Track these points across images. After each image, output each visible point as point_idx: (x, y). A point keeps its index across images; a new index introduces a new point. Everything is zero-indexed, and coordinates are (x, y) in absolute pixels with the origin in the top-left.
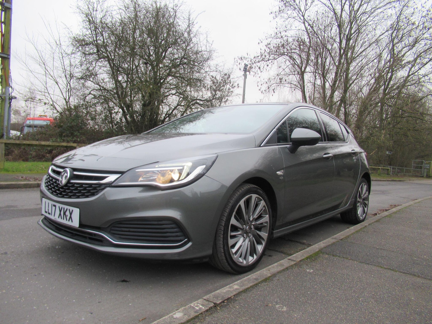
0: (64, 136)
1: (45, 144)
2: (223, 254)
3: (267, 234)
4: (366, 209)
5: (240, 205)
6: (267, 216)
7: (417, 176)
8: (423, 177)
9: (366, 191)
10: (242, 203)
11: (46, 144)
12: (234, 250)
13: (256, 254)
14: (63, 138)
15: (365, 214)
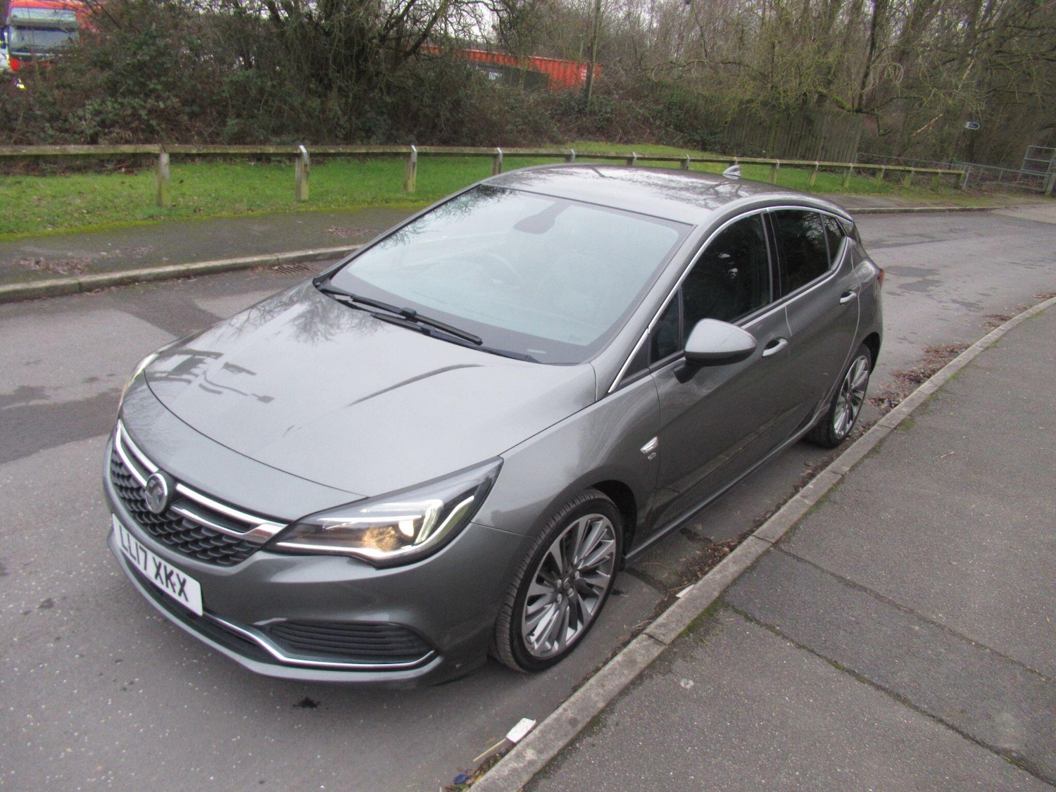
0: (123, 95)
1: (77, 152)
2: (510, 655)
3: (609, 576)
4: (855, 410)
5: (550, 555)
6: (612, 542)
7: (1028, 192)
8: (1042, 193)
9: (865, 370)
10: (555, 549)
11: (81, 152)
12: (533, 639)
13: (582, 622)
14: (119, 100)
15: (851, 422)
